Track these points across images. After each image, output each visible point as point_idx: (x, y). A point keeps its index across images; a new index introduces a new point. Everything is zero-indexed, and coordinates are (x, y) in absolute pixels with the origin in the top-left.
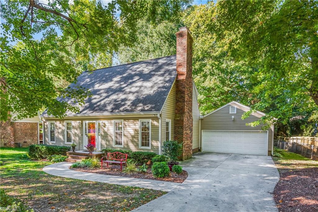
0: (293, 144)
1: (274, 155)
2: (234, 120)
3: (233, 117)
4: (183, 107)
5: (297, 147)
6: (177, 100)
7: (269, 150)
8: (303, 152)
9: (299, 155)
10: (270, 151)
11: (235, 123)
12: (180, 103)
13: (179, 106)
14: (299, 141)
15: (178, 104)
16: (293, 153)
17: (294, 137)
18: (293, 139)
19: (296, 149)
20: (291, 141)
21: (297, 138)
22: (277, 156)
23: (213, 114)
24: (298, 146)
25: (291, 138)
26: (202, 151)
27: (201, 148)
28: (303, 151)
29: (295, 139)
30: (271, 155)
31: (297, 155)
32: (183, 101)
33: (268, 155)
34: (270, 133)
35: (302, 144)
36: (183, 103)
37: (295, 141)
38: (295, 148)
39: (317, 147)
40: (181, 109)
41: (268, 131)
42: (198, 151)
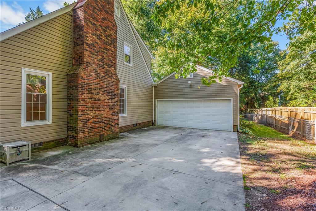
0: (262, 116)
1: (241, 131)
2: (191, 86)
3: (189, 82)
4: (81, 53)
5: (266, 119)
6: (74, 43)
7: (235, 124)
8: (275, 125)
9: (271, 128)
10: (236, 126)
11: (192, 90)
12: (78, 47)
13: (78, 52)
14: (269, 113)
15: (75, 49)
16: (263, 126)
17: (263, 109)
18: (262, 111)
19: (266, 121)
20: (260, 113)
21: (266, 109)
22: (245, 133)
23: (167, 80)
24: (268, 118)
25: (261, 109)
26: (156, 125)
27: (155, 121)
28: (275, 123)
29: (264, 111)
30: (238, 131)
31: (269, 128)
32: (82, 43)
33: (233, 131)
34: (234, 102)
35: (273, 115)
36: (82, 46)
37: (264, 113)
38: (264, 120)
39: (299, 120)
40: (80, 57)
41: (232, 99)
42: (152, 124)
